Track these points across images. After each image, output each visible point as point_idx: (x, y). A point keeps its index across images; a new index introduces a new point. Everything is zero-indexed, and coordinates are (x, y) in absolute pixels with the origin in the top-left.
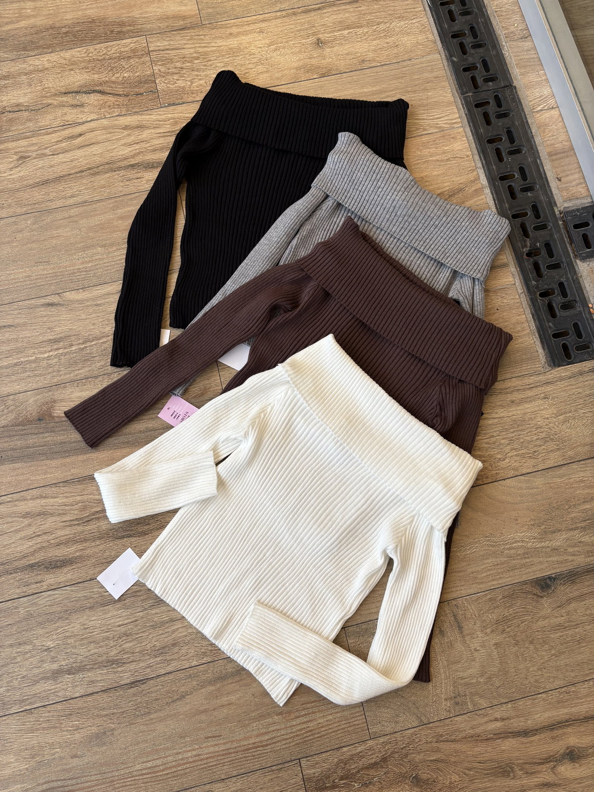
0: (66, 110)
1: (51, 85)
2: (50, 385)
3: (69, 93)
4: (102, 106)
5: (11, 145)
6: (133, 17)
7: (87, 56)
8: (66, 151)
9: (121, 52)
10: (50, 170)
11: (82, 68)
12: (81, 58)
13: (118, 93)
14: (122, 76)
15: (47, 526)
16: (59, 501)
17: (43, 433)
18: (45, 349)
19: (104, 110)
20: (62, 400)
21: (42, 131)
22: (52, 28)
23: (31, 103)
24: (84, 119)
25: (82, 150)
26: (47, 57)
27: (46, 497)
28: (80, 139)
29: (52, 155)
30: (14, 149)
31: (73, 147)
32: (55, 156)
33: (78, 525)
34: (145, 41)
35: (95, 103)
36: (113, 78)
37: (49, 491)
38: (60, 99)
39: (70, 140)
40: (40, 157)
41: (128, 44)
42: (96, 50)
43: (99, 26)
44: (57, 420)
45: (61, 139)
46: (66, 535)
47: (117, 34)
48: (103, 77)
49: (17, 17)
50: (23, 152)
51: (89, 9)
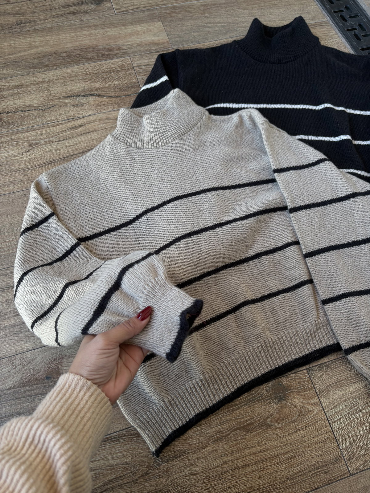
0: (69, 108)
1: (56, 92)
3: (71, 96)
4: (98, 105)
5: (22, 135)
6: (119, 44)
7: (84, 71)
8: (70, 138)
9: (111, 68)
10: (56, 152)
11: (81, 79)
12: (80, 72)
13: (111, 95)
14: (113, 84)
19: (100, 108)
21: (49, 124)
22: (55, 53)
23: (39, 105)
24: (84, 115)
25: (83, 137)
26: (53, 72)
28: (81, 129)
29: (58, 141)
30: (25, 138)
31: (75, 135)
32: (60, 142)
34: (130, 60)
35: (93, 103)
36: (106, 85)
38: (64, 101)
39: (72, 130)
40: (47, 144)
41: (116, 62)
42: (91, 67)
43: (93, 51)
45: (65, 129)
47: (107, 56)
48: (98, 84)
49: (28, 47)
50: (33, 140)
51: (85, 40)
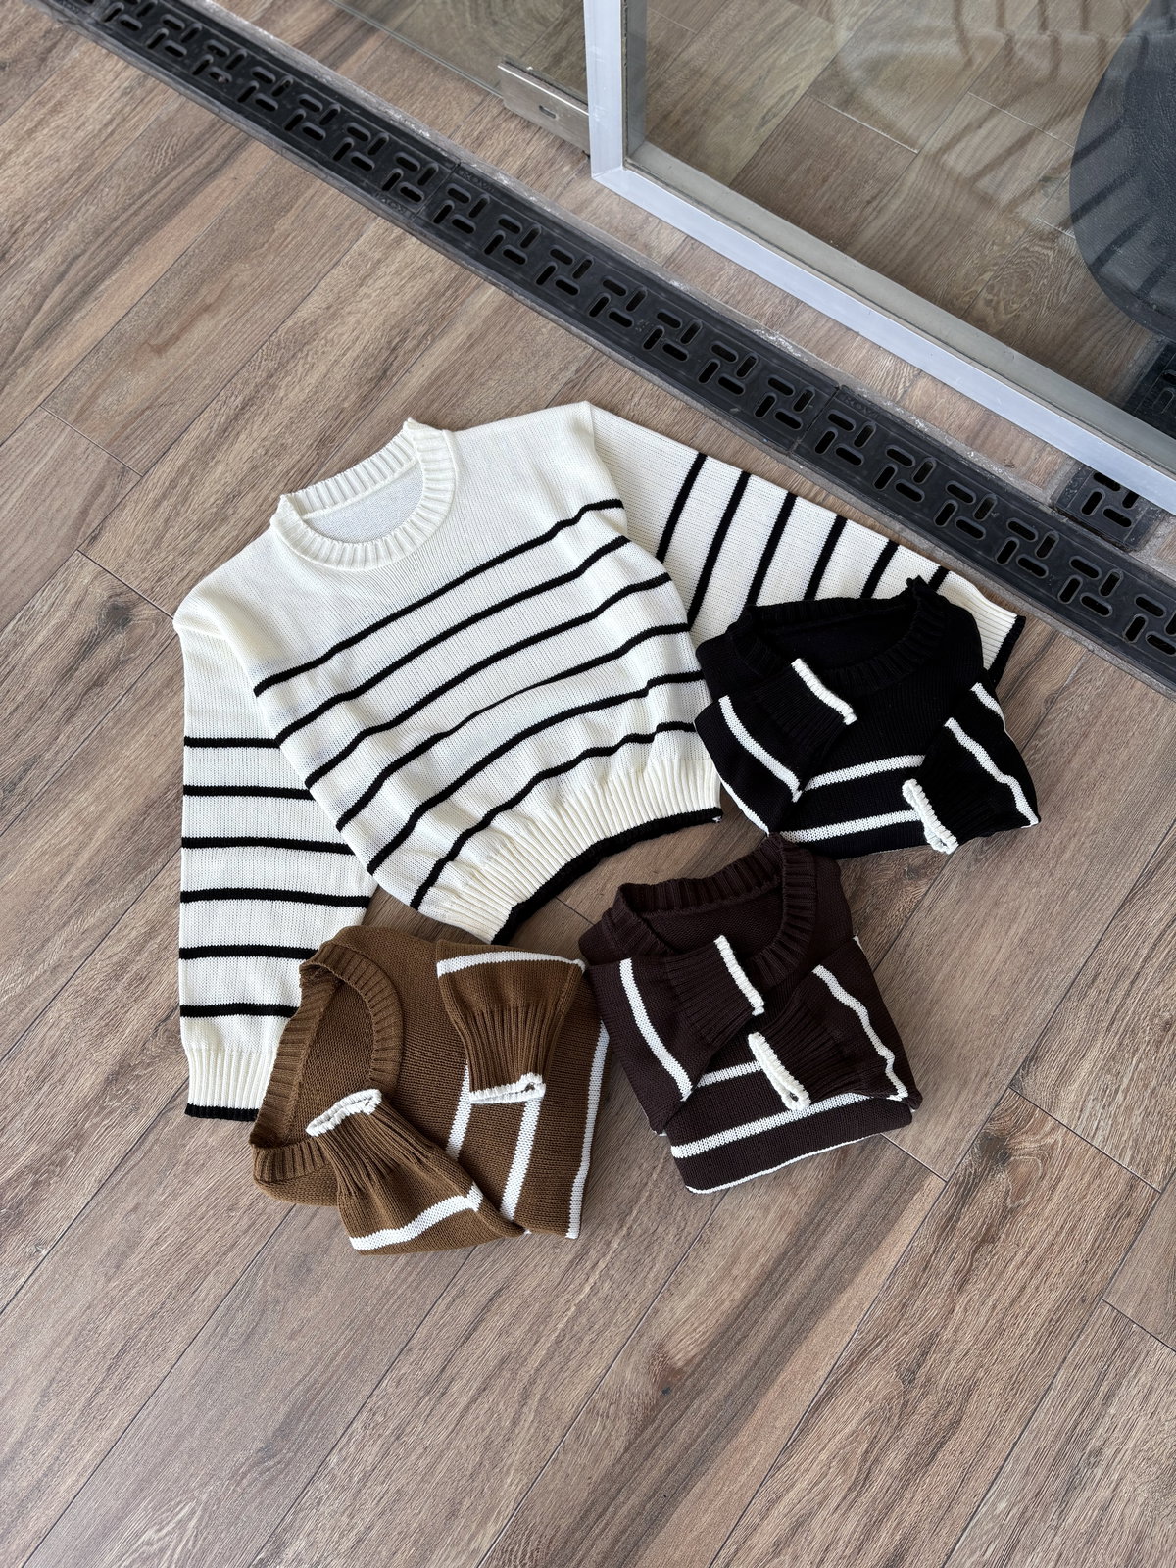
2: (633, 1327)
15: (820, 1536)
16: (801, 1485)
17: (687, 1407)
18: (577, 1282)
20: (669, 1335)
27: (778, 1498)
33: (859, 1495)
37: (774, 1485)
44: (689, 1370)
46: (856, 1527)
